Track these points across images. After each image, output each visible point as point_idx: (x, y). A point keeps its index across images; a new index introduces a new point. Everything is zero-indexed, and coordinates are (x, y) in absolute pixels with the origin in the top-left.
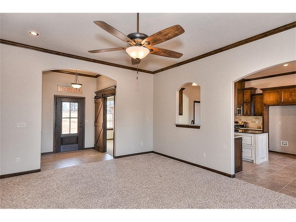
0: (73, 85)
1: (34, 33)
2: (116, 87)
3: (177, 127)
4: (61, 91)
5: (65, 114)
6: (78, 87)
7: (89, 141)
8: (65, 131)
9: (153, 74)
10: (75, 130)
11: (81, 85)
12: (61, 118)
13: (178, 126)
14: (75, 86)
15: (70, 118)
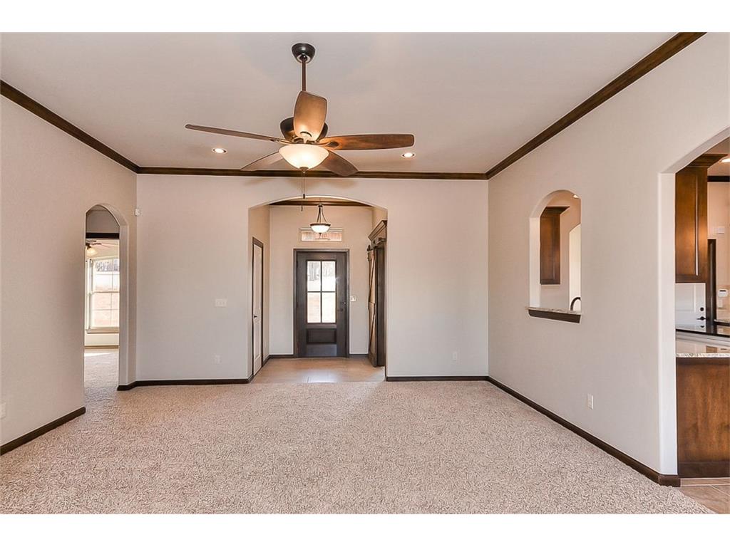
0: (313, 227)
1: (219, 151)
2: (385, 222)
3: (531, 315)
4: (307, 241)
5: (312, 285)
6: (323, 229)
7: (359, 342)
8: (313, 317)
9: (488, 179)
10: (330, 317)
11: (329, 225)
12: (306, 292)
13: (534, 313)
14: (317, 229)
15: (321, 292)
